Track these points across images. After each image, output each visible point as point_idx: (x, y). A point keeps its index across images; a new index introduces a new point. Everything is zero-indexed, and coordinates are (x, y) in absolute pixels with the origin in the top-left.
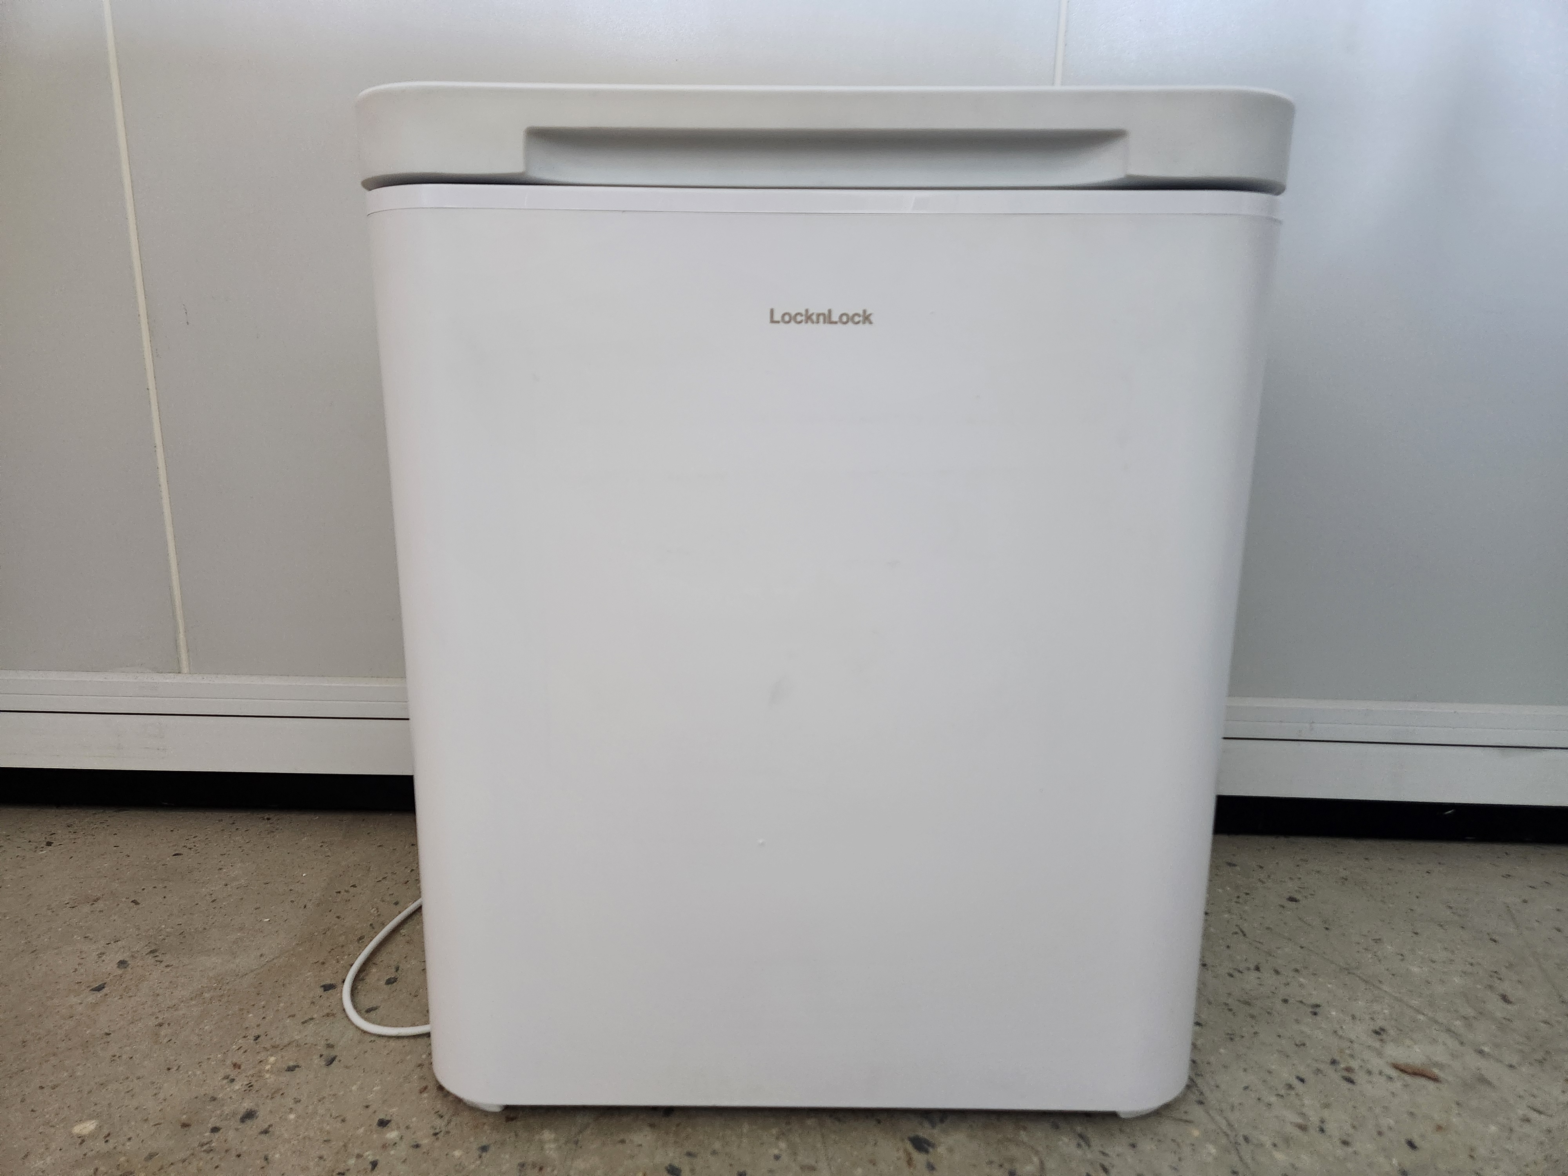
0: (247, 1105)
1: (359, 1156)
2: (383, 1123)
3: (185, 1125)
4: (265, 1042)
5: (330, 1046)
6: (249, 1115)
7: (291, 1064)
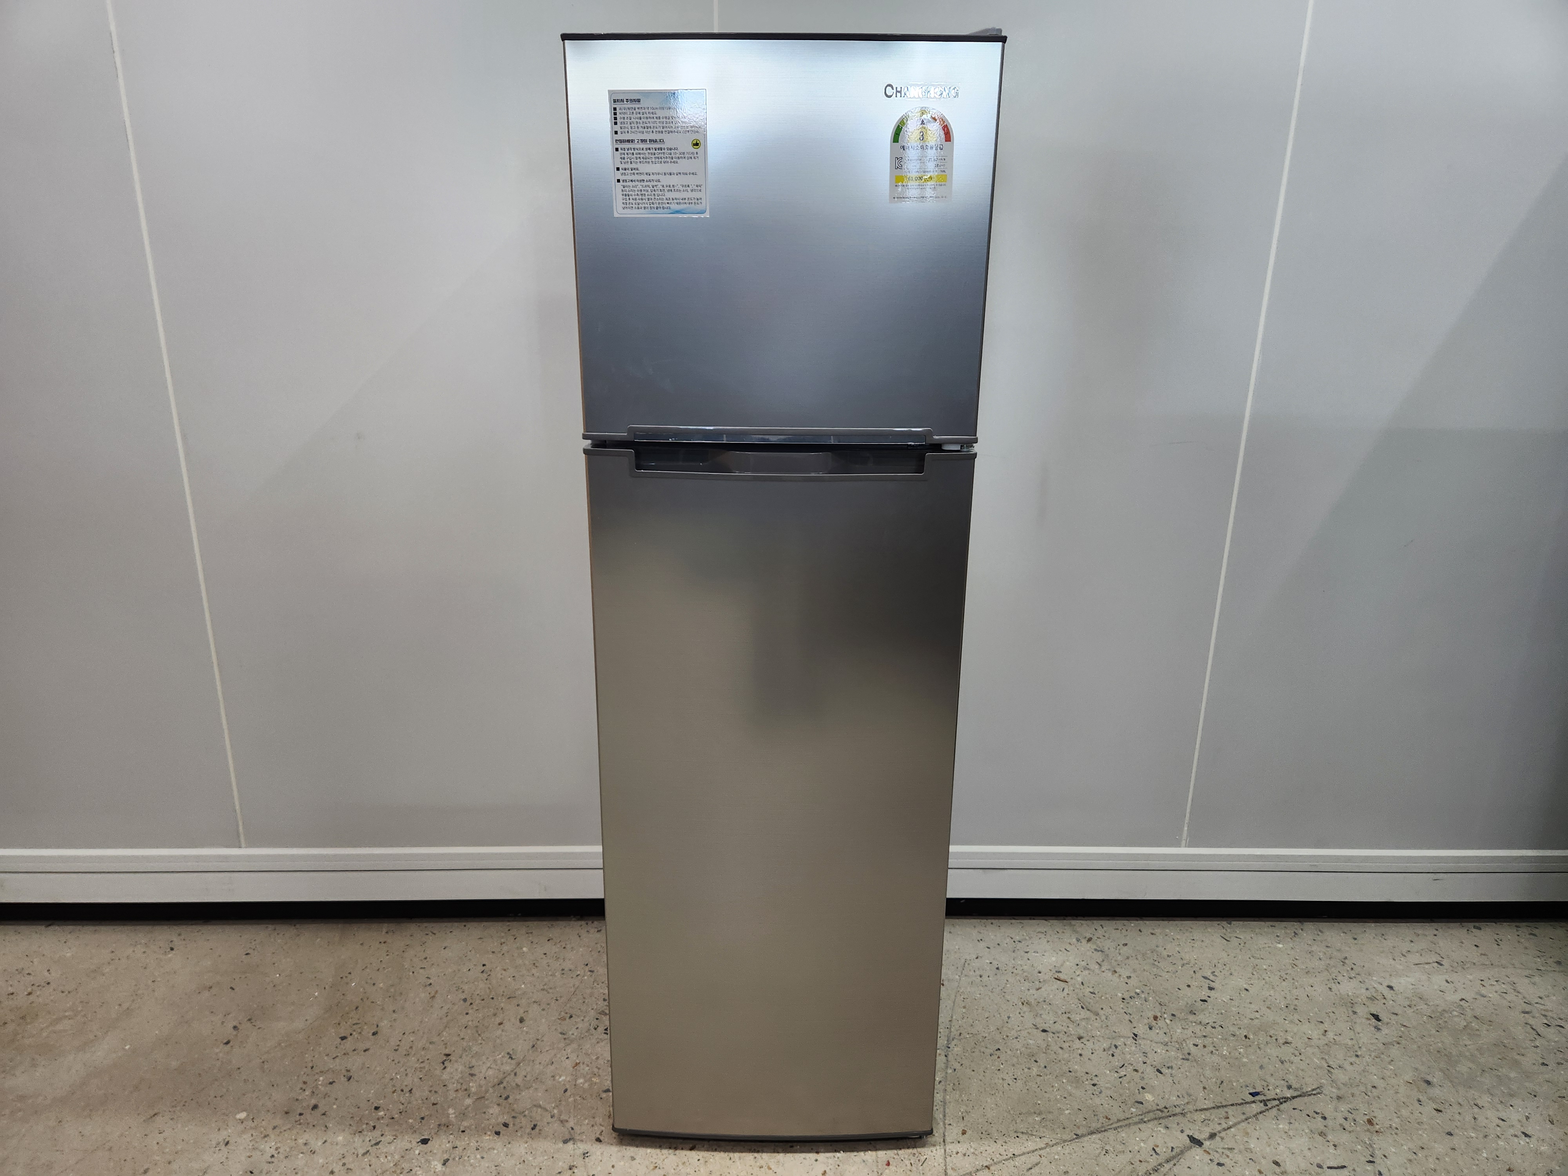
0: (313, 1102)
1: (367, 1124)
2: (377, 1108)
3: (287, 1113)
4: (317, 1070)
5: (348, 1071)
6: (315, 1107)
7: (331, 1080)
